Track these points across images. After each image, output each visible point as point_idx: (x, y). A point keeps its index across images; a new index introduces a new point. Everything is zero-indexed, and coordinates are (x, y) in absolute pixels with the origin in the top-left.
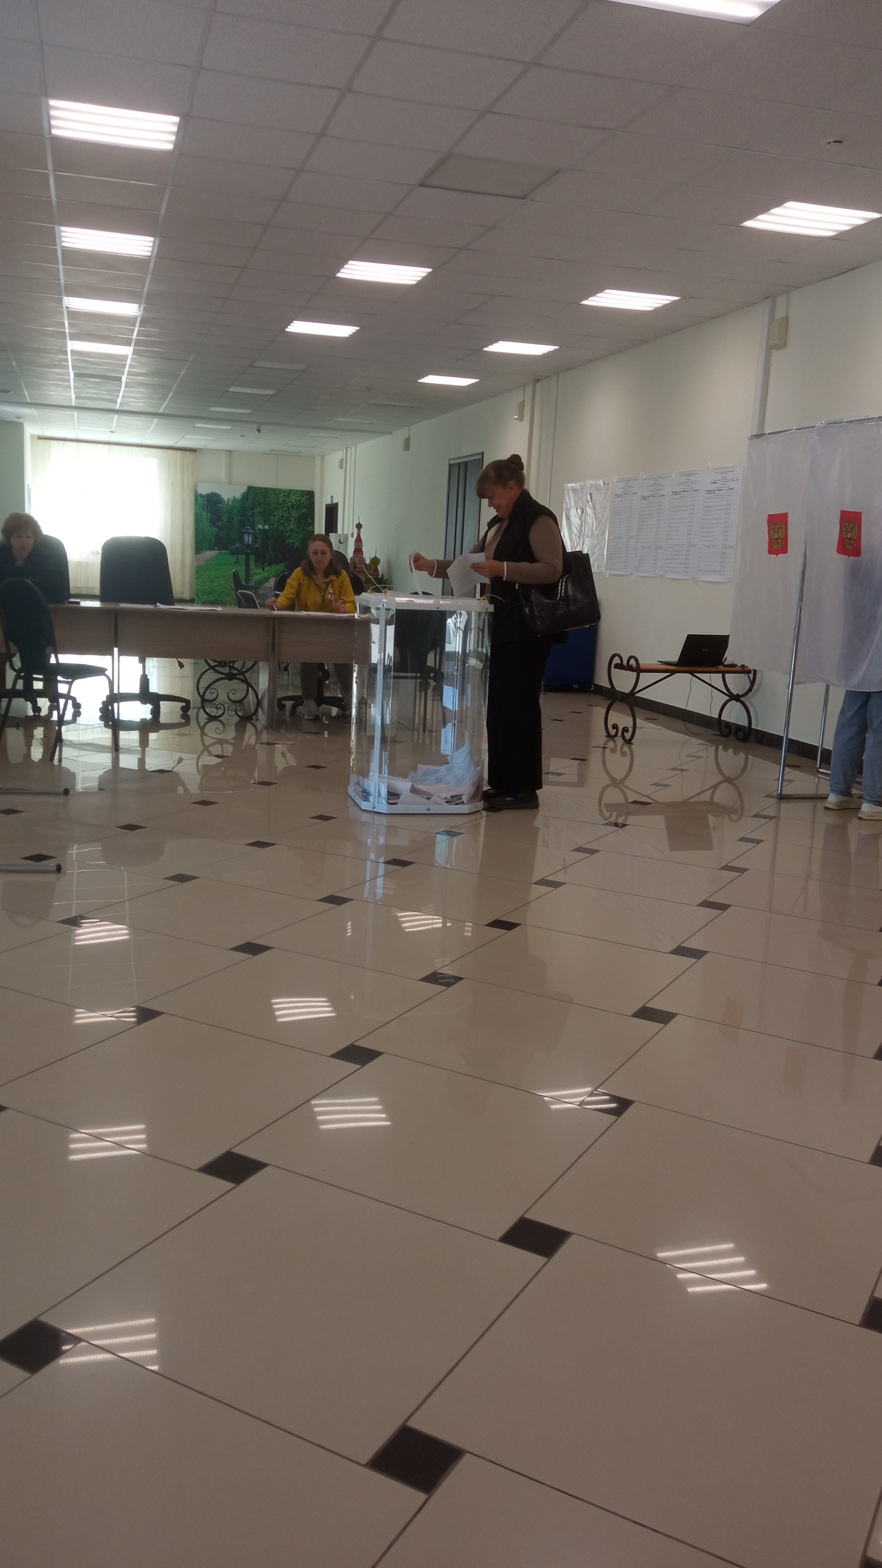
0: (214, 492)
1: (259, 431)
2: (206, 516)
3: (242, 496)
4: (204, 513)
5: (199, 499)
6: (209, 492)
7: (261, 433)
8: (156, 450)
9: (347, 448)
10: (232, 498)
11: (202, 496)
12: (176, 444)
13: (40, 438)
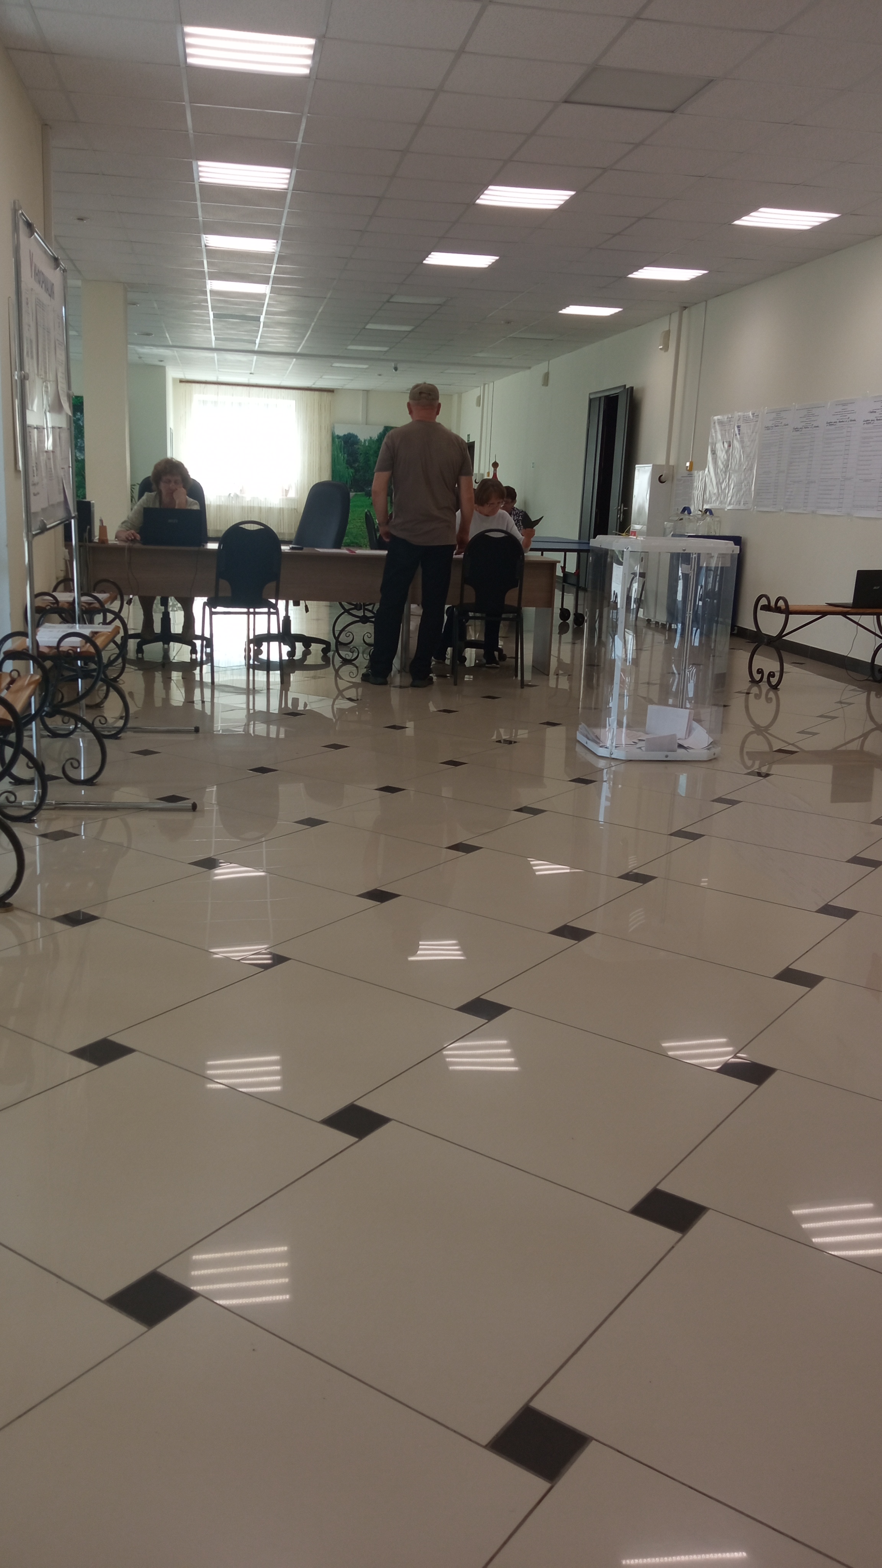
0: (351, 433)
1: (396, 369)
2: (342, 457)
4: (340, 455)
5: (337, 440)
6: (346, 433)
7: (398, 371)
8: (294, 391)
9: (485, 384)
10: (369, 438)
11: (339, 437)
12: (314, 384)
13: (181, 381)
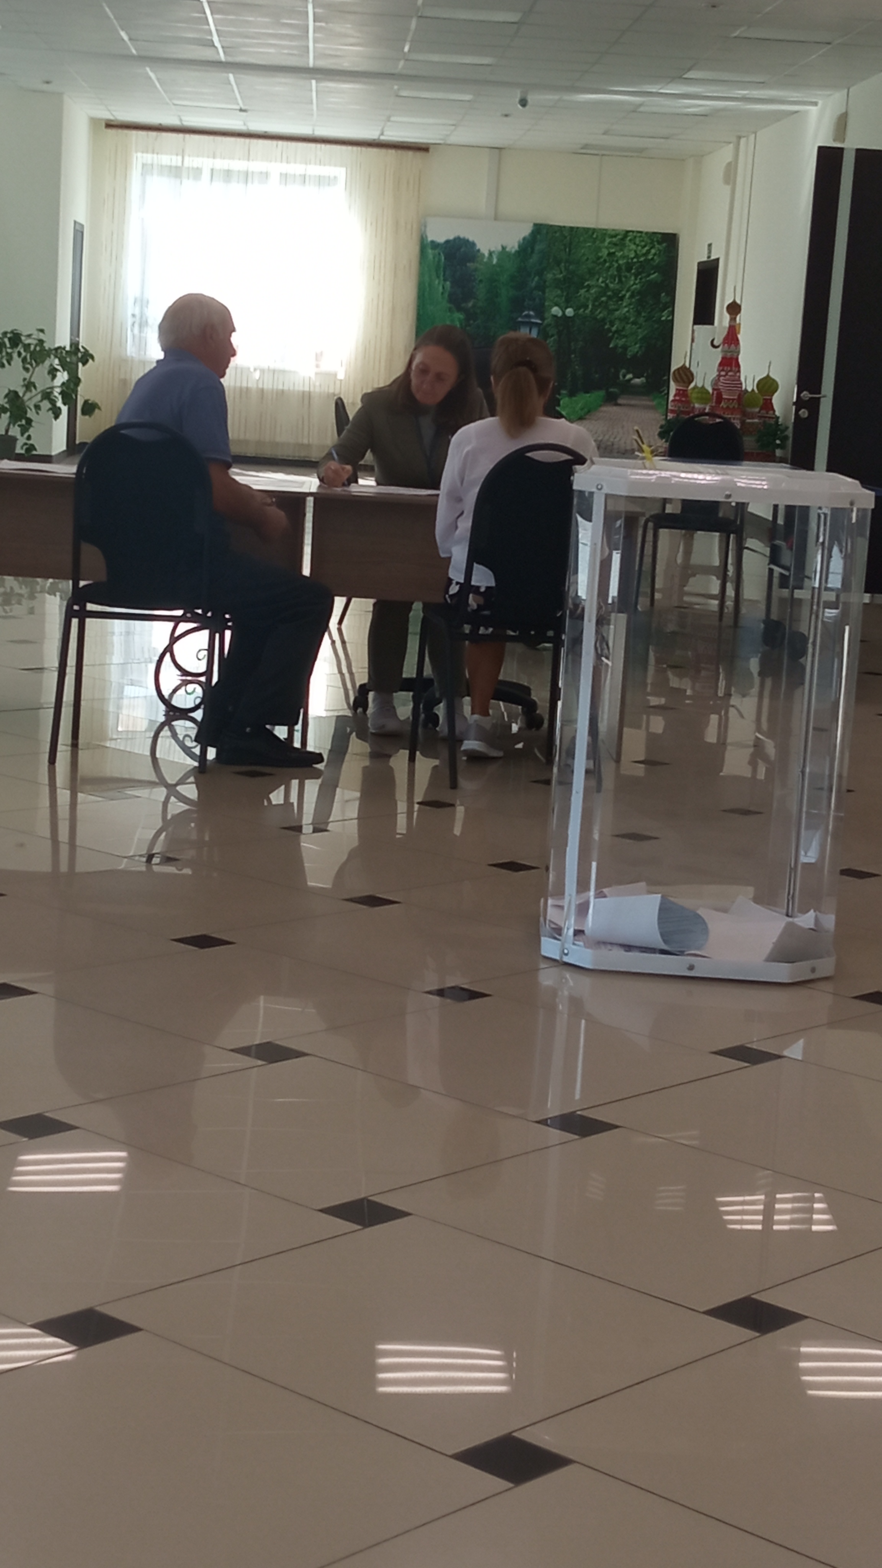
0: (462, 236)
2: (441, 288)
3: (519, 246)
4: (437, 282)
5: (430, 251)
6: (451, 238)
8: (344, 148)
9: (739, 138)
10: (500, 248)
11: (434, 245)
12: (382, 134)
13: (110, 125)
